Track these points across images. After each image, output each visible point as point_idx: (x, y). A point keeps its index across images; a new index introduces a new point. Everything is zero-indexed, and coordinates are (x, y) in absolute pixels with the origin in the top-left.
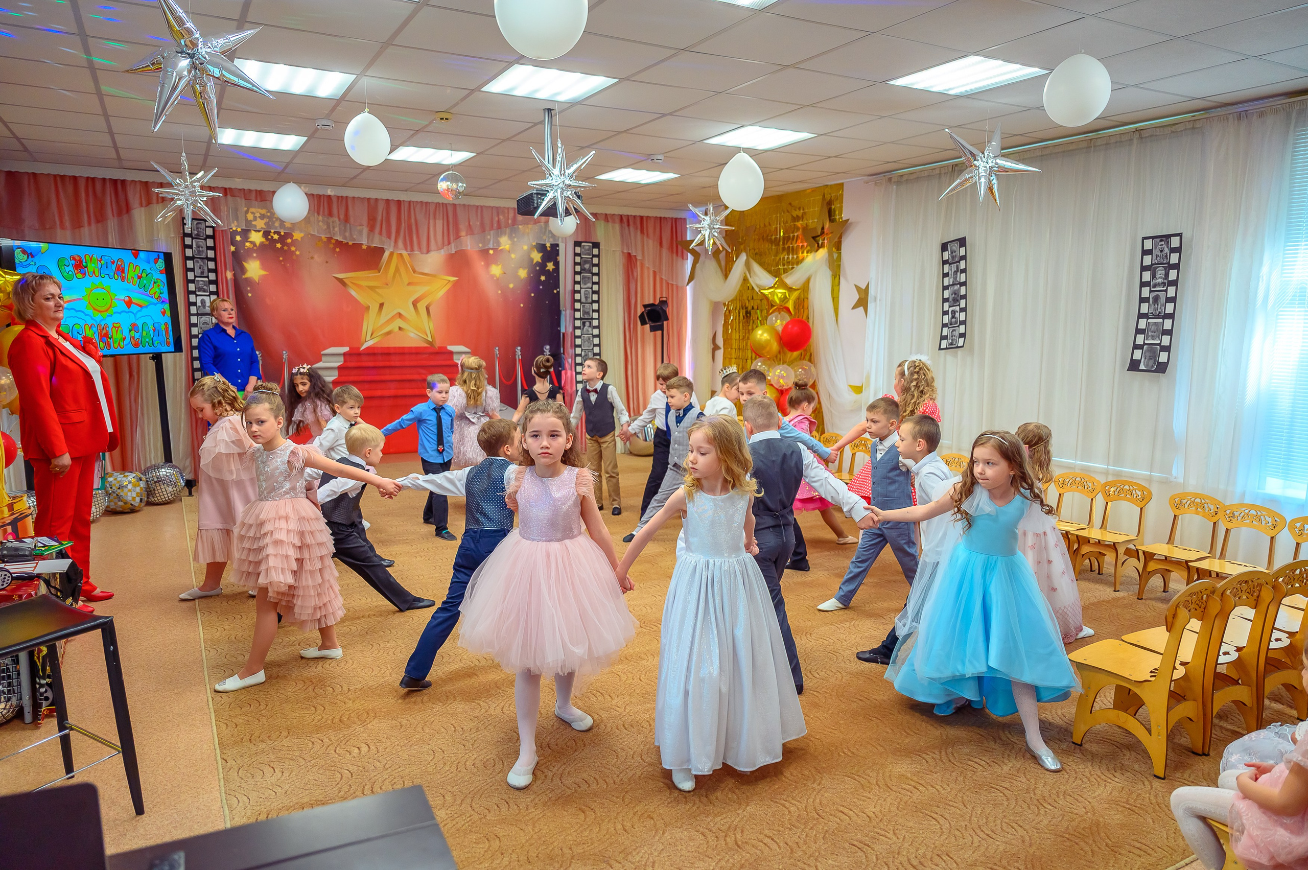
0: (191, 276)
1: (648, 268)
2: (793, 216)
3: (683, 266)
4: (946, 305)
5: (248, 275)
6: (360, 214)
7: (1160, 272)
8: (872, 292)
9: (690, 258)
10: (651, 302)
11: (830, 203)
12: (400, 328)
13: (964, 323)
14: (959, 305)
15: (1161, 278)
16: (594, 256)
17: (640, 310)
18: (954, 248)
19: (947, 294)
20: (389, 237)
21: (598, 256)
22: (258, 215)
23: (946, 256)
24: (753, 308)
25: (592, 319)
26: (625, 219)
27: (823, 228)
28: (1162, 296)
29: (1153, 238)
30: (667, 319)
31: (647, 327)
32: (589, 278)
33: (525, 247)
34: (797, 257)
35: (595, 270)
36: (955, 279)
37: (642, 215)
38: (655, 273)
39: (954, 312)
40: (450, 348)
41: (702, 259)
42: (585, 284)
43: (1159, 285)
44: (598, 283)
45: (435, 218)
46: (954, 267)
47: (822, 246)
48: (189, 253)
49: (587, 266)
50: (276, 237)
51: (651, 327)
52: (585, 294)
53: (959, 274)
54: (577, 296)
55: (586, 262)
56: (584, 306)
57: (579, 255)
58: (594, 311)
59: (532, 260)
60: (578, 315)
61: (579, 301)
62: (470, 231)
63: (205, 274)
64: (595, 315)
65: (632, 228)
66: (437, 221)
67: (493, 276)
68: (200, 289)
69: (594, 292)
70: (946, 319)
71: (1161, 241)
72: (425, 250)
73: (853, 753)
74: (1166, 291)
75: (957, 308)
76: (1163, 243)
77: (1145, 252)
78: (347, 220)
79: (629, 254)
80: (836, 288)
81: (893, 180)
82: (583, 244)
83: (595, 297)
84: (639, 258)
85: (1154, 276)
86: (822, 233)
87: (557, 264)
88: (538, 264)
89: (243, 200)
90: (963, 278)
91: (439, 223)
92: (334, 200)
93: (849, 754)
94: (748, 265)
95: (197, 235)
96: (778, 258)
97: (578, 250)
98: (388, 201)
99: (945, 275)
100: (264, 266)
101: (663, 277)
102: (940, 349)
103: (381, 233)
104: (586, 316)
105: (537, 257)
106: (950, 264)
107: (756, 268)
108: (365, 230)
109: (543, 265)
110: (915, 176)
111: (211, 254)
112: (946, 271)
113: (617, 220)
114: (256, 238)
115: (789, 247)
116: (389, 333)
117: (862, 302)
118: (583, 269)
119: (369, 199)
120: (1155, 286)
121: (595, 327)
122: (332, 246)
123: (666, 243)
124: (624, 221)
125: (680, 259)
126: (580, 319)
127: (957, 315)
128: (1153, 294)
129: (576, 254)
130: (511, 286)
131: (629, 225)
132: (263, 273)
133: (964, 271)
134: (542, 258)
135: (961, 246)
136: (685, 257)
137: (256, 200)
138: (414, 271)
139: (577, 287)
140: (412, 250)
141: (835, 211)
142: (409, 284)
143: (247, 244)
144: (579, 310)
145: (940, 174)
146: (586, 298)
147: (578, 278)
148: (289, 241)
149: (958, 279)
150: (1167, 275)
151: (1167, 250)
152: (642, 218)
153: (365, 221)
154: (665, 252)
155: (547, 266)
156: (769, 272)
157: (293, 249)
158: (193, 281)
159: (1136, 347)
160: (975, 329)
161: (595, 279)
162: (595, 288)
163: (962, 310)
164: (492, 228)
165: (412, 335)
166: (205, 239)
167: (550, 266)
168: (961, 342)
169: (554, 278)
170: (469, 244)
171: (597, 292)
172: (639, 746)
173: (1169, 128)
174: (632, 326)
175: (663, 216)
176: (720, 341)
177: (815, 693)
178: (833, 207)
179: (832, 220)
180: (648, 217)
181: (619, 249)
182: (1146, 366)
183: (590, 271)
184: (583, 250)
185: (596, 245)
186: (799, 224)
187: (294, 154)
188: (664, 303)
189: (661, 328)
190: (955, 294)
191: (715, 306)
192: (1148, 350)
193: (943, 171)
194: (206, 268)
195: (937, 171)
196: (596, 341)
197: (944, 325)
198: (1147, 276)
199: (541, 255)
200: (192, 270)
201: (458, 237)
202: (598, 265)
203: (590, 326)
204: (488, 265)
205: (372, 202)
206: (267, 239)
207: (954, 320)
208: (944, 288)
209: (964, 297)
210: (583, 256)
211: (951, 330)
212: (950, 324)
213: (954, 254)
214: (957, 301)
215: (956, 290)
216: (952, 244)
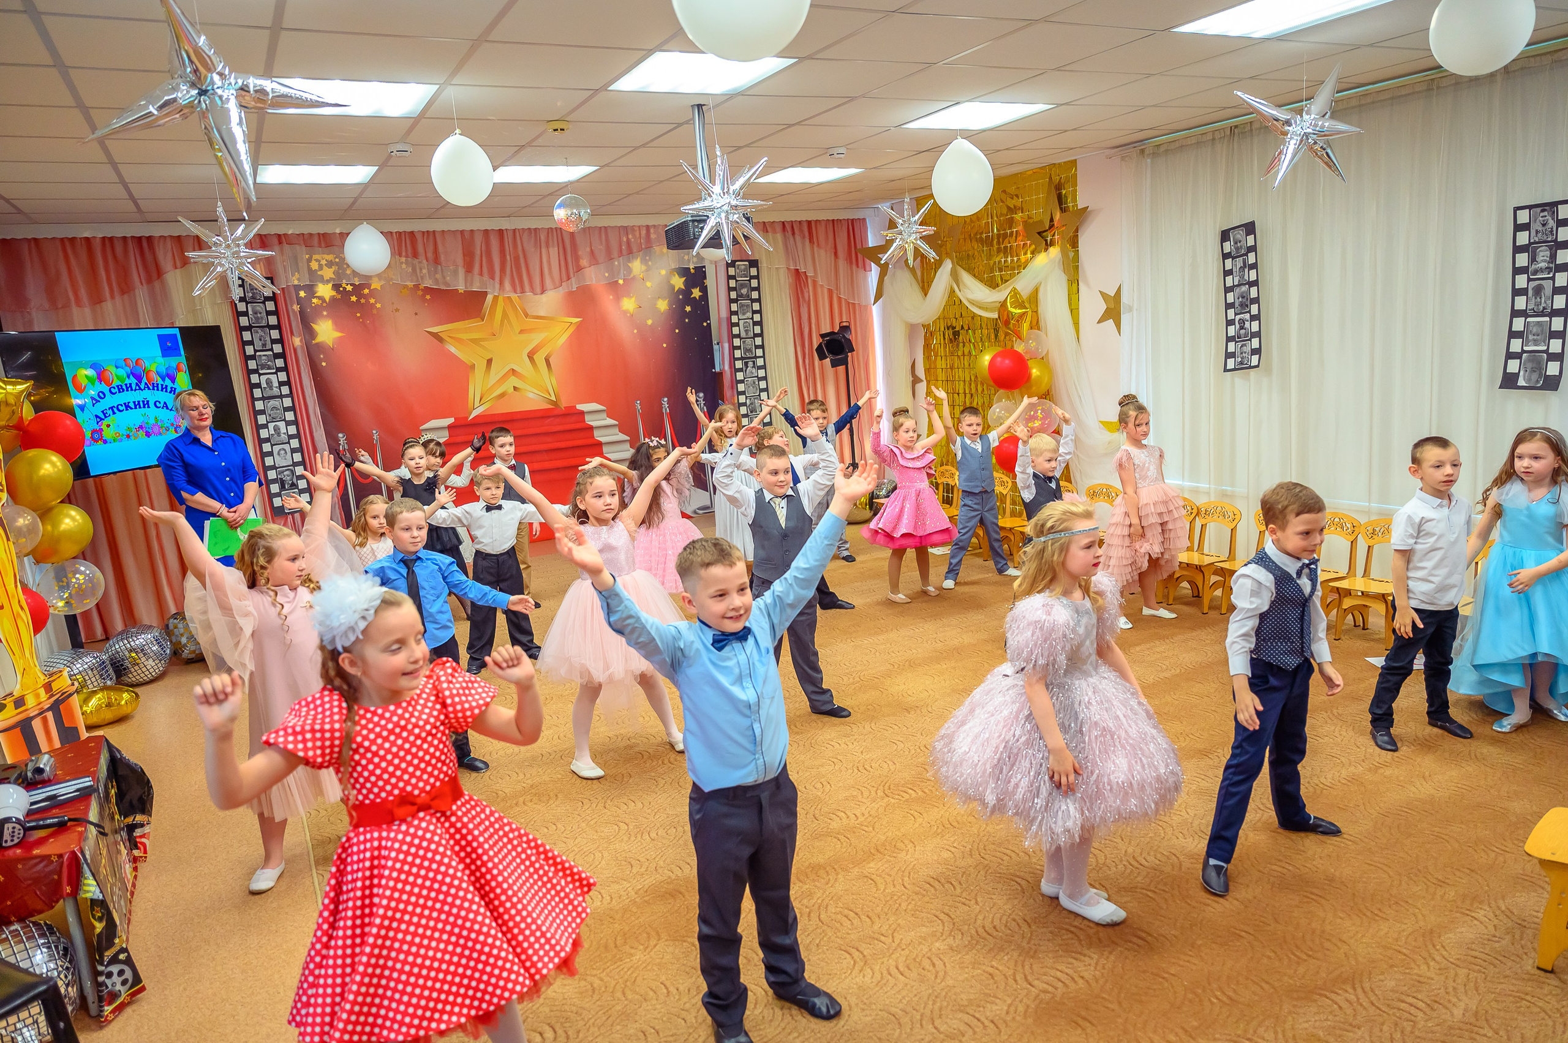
0: (250, 350)
1: (822, 286)
2: (1009, 208)
3: (865, 279)
4: (1231, 313)
5: (319, 339)
6: (453, 253)
7: (1543, 254)
8: (1125, 299)
9: (875, 269)
10: (829, 331)
11: (1059, 187)
12: (515, 388)
13: (1258, 334)
14: (1249, 312)
15: (1544, 261)
16: (752, 277)
17: (816, 342)
19: (1230, 297)
20: (493, 278)
22: (324, 262)
23: (1228, 247)
24: (962, 328)
25: (756, 357)
26: (788, 227)
27: (1052, 220)
28: (1547, 285)
29: (1530, 207)
30: (852, 350)
31: (827, 361)
32: (748, 306)
33: (663, 272)
34: (1019, 259)
35: (755, 295)
37: (809, 219)
38: (830, 291)
39: (1242, 321)
40: (579, 407)
41: (890, 271)
42: (744, 314)
43: (1541, 270)
45: (547, 246)
46: (1239, 262)
47: (1052, 244)
48: (244, 321)
49: (744, 291)
50: (349, 288)
51: (831, 360)
52: (745, 327)
53: (1246, 270)
54: (735, 330)
56: (744, 342)
57: (733, 277)
58: (757, 347)
59: (673, 287)
60: (738, 354)
61: (738, 336)
62: (594, 260)
63: (269, 346)
64: (759, 352)
65: (798, 237)
66: (551, 250)
67: (625, 312)
68: (264, 366)
69: (755, 323)
70: (1232, 331)
71: (1543, 211)
72: (538, 289)
73: (1230, 998)
74: (1553, 278)
75: (1247, 316)
76: (1546, 213)
77: (1519, 228)
78: (437, 261)
79: (797, 271)
80: (1074, 297)
81: (1147, 152)
82: (738, 264)
83: (757, 330)
84: (809, 274)
85: (1533, 260)
86: (1051, 226)
87: (704, 290)
88: (680, 291)
89: (304, 248)
90: (1252, 275)
91: (554, 251)
92: (419, 237)
93: (1225, 999)
94: (954, 275)
95: (253, 297)
96: (992, 262)
97: (732, 271)
98: (486, 232)
99: (1227, 273)
100: (338, 326)
101: (841, 296)
102: (1226, 370)
103: (481, 274)
104: (748, 355)
105: (679, 282)
106: (1233, 258)
107: (966, 277)
108: (461, 272)
109: (686, 292)
110: (1177, 144)
111: (273, 320)
112: (1228, 266)
113: (779, 228)
114: (325, 291)
115: (1006, 247)
116: (503, 395)
117: (1113, 311)
118: (739, 296)
119: (462, 232)
120: (1535, 273)
121: (760, 368)
122: (420, 293)
123: (842, 253)
124: (787, 228)
125: (861, 271)
126: (742, 358)
127: (1247, 325)
128: (1533, 284)
129: (730, 277)
130: (649, 322)
131: (793, 234)
132: (338, 334)
133: (1254, 266)
134: (686, 283)
135: (1248, 234)
136: (867, 268)
137: (320, 246)
138: (527, 315)
139: (734, 319)
140: (523, 292)
141: (1066, 197)
142: (522, 332)
143: (314, 300)
144: (739, 348)
146: (747, 331)
147: (734, 307)
148: (366, 291)
149: (1246, 277)
150: (1553, 257)
151: (1552, 223)
152: (809, 223)
153: (460, 260)
154: (842, 264)
155: (692, 293)
156: (981, 280)
157: (372, 301)
158: (253, 357)
159: (1510, 356)
160: (1273, 341)
161: (756, 306)
162: (757, 317)
163: (1254, 318)
164: (621, 254)
165: (531, 395)
166: (264, 303)
167: (696, 293)
168: (1255, 360)
169: (702, 308)
170: (594, 276)
171: (760, 323)
172: (926, 1004)
173: (1549, 57)
174: (807, 361)
175: (836, 217)
176: (921, 372)
177: (1150, 894)
178: (1064, 192)
179: (1063, 210)
180: (817, 221)
181: (783, 266)
182: (1528, 380)
183: (748, 297)
184: (738, 271)
185: (754, 264)
186: (1018, 216)
187: (364, 187)
188: (845, 329)
189: (844, 362)
191: (912, 329)
192: (1529, 360)
193: (1217, 135)
194: (268, 339)
195: (1210, 136)
196: (763, 385)
197: (1229, 339)
199: (684, 280)
200: (251, 343)
201: (579, 269)
202: (757, 289)
203: (754, 367)
204: (618, 299)
205: (467, 236)
206: (338, 291)
207: (1243, 332)
208: (1227, 290)
209: (1256, 300)
210: (738, 279)
211: (1240, 344)
212: (1238, 337)
213: (1239, 244)
214: (1246, 306)
215: (1243, 292)
216: (1236, 232)
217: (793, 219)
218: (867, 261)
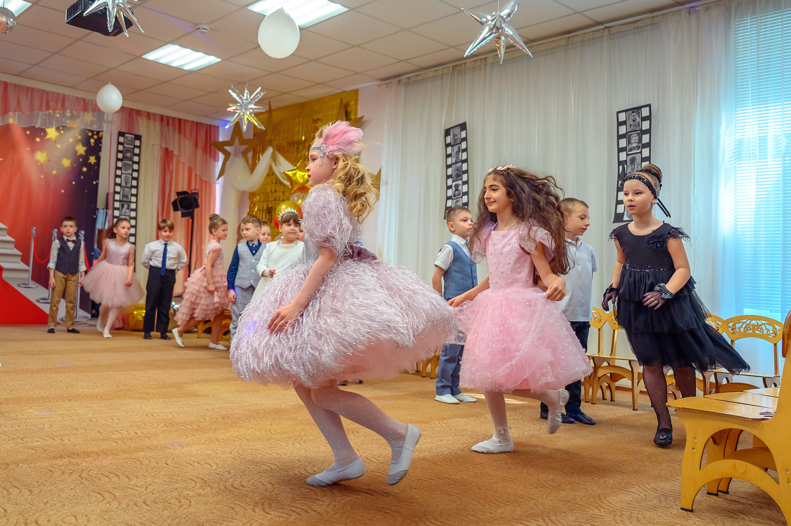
1: (184, 163)
3: (215, 166)
4: (450, 182)
7: (635, 138)
8: (383, 177)
9: (221, 156)
10: (185, 189)
11: (346, 106)
14: (462, 179)
15: (636, 142)
16: (136, 147)
17: (173, 197)
18: (456, 132)
21: (139, 147)
23: (449, 140)
25: (130, 202)
28: (638, 157)
30: (198, 207)
31: (179, 213)
32: (129, 165)
33: (71, 140)
35: (136, 159)
36: (457, 158)
37: (181, 117)
38: (190, 169)
39: (457, 186)
41: (231, 158)
42: (126, 170)
43: (634, 148)
44: (138, 171)
46: (456, 148)
49: (129, 155)
51: (182, 213)
52: (125, 179)
53: (460, 153)
55: (128, 151)
56: (123, 190)
57: (122, 144)
58: (132, 195)
59: (76, 152)
61: (119, 185)
64: (133, 199)
65: (170, 127)
67: (37, 162)
69: (133, 178)
71: (633, 112)
74: (641, 153)
76: (634, 114)
77: (620, 124)
79: (167, 149)
81: (402, 82)
82: (126, 135)
83: (134, 183)
84: (176, 153)
85: (629, 142)
87: (98, 159)
88: (81, 156)
90: (464, 156)
94: (273, 157)
96: (299, 155)
97: (121, 139)
99: (448, 156)
101: (197, 173)
104: (125, 199)
105: (81, 150)
106: (452, 146)
107: (281, 159)
109: (86, 158)
110: (420, 78)
112: (449, 152)
113: (158, 119)
118: (125, 157)
120: (630, 150)
121: (132, 210)
123: (201, 144)
124: (164, 120)
125: (212, 157)
126: (120, 201)
127: (460, 188)
128: (630, 157)
129: (119, 143)
130: (54, 172)
131: (168, 124)
133: (465, 150)
134: (86, 151)
135: (462, 130)
136: (217, 159)
141: (350, 112)
144: (119, 193)
145: (442, 75)
146: (126, 183)
147: (120, 164)
149: (460, 158)
150: (640, 140)
152: (180, 120)
154: (200, 152)
155: (89, 159)
156: (292, 164)
159: (618, 202)
161: (136, 167)
162: (135, 174)
163: (464, 183)
167: (92, 159)
169: (94, 171)
171: (137, 179)
174: (165, 210)
175: (199, 121)
178: (350, 110)
180: (186, 121)
181: (158, 143)
183: (131, 159)
184: (126, 140)
185: (138, 137)
188: (195, 193)
189: (192, 215)
190: (458, 170)
191: (242, 195)
195: (440, 73)
198: (623, 143)
199: (85, 148)
202: (138, 155)
203: (128, 208)
204: (33, 151)
207: (457, 192)
208: (448, 167)
209: (466, 172)
210: (126, 146)
211: (455, 201)
212: (454, 196)
213: (456, 137)
214: (460, 176)
215: (458, 167)
216: (454, 129)
217: (169, 115)
218: (217, 151)
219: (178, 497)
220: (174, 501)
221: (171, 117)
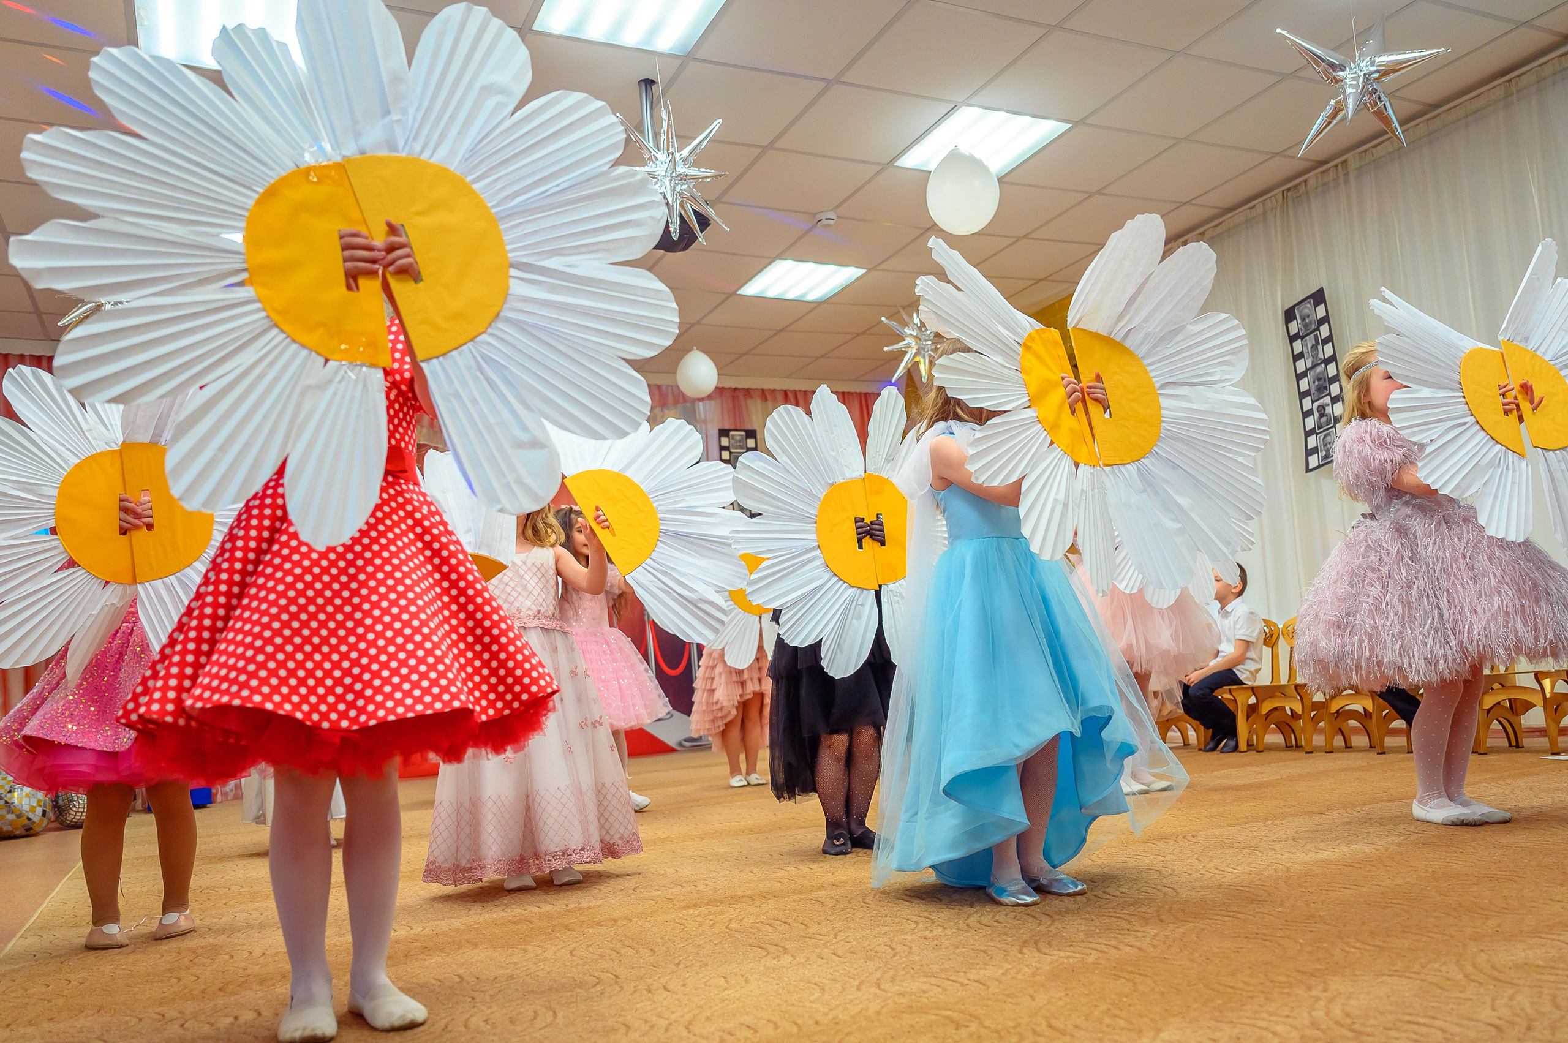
4: (1307, 403)
14: (1329, 394)
18: (1306, 311)
19: (1304, 384)
23: (1294, 327)
36: (1316, 356)
39: (1321, 408)
46: (1310, 340)
53: (1320, 347)
57: (727, 448)
70: (1310, 423)
75: (1327, 400)
82: (732, 433)
90: (1328, 351)
97: (725, 442)
99: (1296, 358)
102: (1307, 471)
106: (1302, 338)
112: (1298, 349)
127: (1328, 410)
129: (722, 448)
133: (1329, 339)
135: (1317, 305)
145: (1264, 213)
149: (1321, 356)
163: (1335, 399)
184: (732, 442)
185: (751, 434)
190: (1319, 379)
197: (1308, 434)
207: (1324, 419)
208: (1299, 377)
210: (732, 451)
211: (1322, 436)
212: (1319, 428)
213: (1307, 320)
214: (1326, 388)
215: (1319, 374)
216: (1302, 306)
217: (797, 388)
219: (888, 943)
220: (882, 949)
221: (800, 391)
